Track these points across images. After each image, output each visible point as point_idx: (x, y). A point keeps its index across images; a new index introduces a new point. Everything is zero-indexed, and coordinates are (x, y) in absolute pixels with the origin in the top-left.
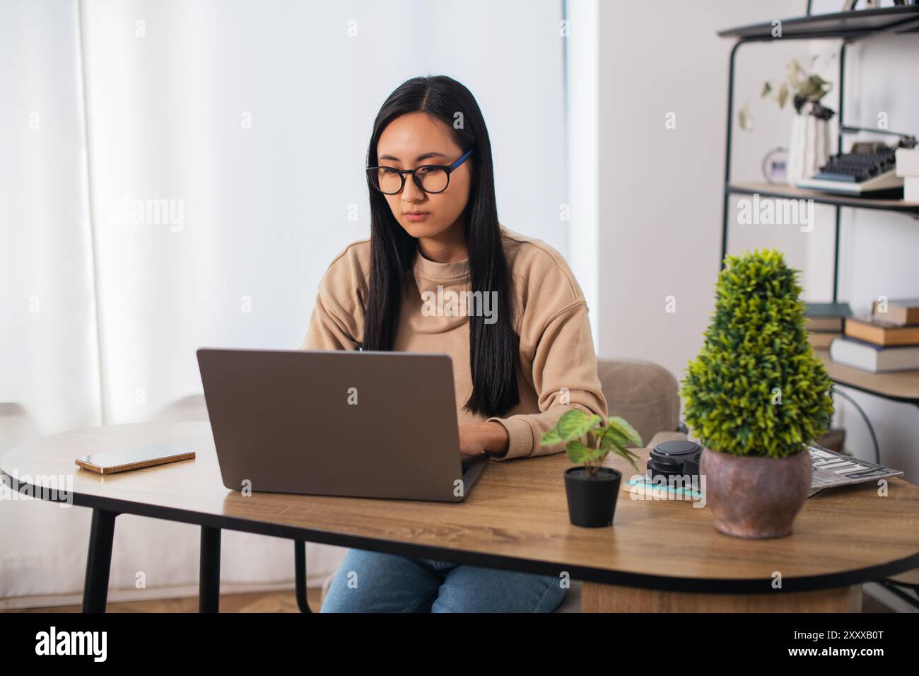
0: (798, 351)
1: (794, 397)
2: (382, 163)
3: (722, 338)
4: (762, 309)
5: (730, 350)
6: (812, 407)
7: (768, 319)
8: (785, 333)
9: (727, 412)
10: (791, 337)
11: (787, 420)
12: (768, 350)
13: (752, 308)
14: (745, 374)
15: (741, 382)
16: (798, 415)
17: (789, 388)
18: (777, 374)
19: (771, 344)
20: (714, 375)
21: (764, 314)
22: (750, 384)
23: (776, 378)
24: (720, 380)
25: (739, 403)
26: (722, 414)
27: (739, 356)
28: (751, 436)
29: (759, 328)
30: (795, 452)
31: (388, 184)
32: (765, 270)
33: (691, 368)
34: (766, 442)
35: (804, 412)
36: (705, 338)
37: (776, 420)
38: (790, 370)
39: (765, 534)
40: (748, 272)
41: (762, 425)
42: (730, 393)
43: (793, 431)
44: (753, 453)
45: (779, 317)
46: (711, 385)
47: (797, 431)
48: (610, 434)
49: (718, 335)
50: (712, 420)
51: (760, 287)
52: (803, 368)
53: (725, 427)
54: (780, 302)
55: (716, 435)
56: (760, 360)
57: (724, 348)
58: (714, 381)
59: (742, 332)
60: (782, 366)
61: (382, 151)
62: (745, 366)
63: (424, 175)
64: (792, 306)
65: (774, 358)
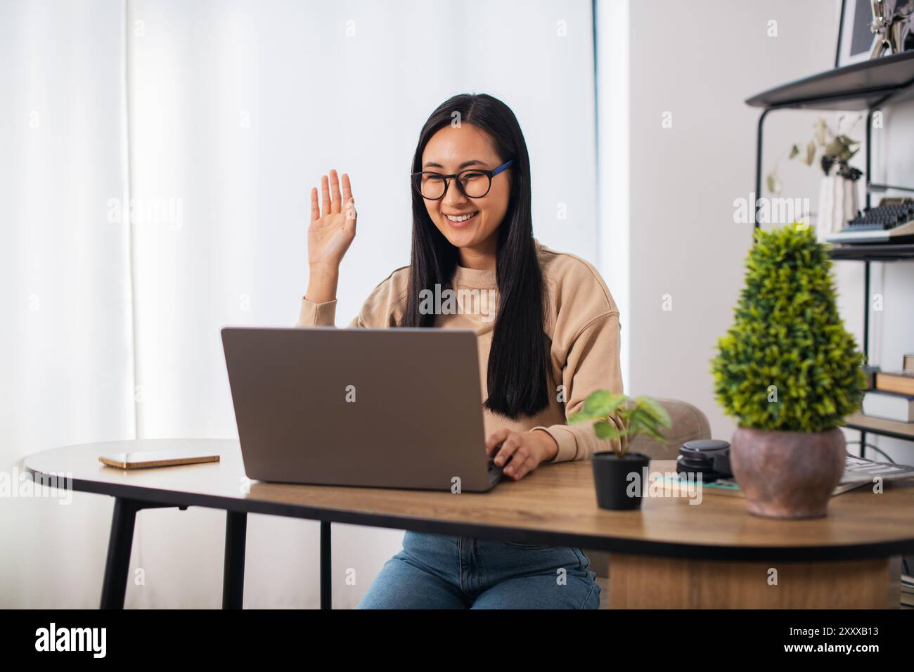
0: (828, 322)
1: (827, 367)
2: (425, 169)
3: (753, 311)
4: (792, 279)
5: (760, 321)
6: (845, 378)
7: (799, 289)
8: (817, 303)
9: (758, 381)
10: (822, 308)
11: (820, 390)
12: (799, 320)
13: (782, 278)
14: (777, 343)
15: (772, 351)
16: (831, 385)
17: (821, 357)
18: (809, 342)
19: (802, 314)
20: (745, 347)
21: (794, 285)
22: (781, 353)
23: (807, 348)
24: (750, 350)
25: (770, 372)
26: (753, 384)
27: (768, 327)
28: (783, 407)
29: (790, 299)
30: (827, 425)
31: (430, 189)
32: (794, 241)
33: (720, 343)
34: (799, 414)
35: (837, 383)
36: (734, 313)
37: (809, 389)
38: (821, 339)
39: (799, 514)
40: (778, 242)
41: (794, 393)
42: (761, 362)
43: (827, 401)
44: (785, 427)
45: (810, 287)
46: (742, 357)
47: (830, 401)
48: (638, 415)
49: (748, 307)
50: (742, 392)
51: (790, 257)
52: (836, 338)
53: (756, 398)
54: (810, 272)
55: (747, 409)
56: (791, 331)
57: (753, 319)
58: (745, 352)
59: (772, 302)
60: (814, 335)
61: (427, 158)
62: (776, 336)
63: (467, 181)
64: (823, 277)
65: (805, 327)
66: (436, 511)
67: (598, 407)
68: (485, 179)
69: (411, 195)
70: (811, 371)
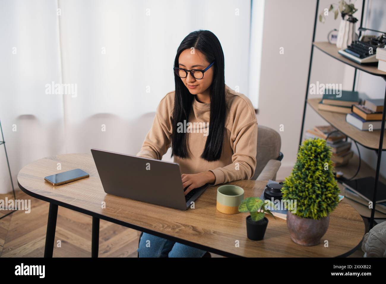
0: (328, 182)
1: (326, 200)
3: (300, 175)
4: (316, 165)
5: (302, 180)
7: (318, 169)
11: (322, 209)
12: (317, 181)
13: (312, 165)
14: (308, 191)
15: (306, 194)
16: (326, 206)
17: (324, 197)
18: (319, 192)
19: (318, 179)
20: (295, 189)
21: (316, 167)
22: (309, 194)
23: (319, 194)
24: (297, 191)
25: (304, 202)
28: (308, 214)
29: (314, 172)
32: (318, 150)
34: (313, 215)
35: (328, 205)
37: (318, 209)
38: (325, 190)
40: (311, 151)
41: (312, 210)
43: (324, 213)
46: (294, 193)
47: (325, 212)
51: (316, 157)
52: (330, 189)
54: (323, 162)
56: (313, 185)
57: (300, 178)
58: (295, 191)
59: (307, 174)
60: (322, 188)
62: (308, 188)
63: (194, 73)
65: (319, 185)
70: (319, 202)
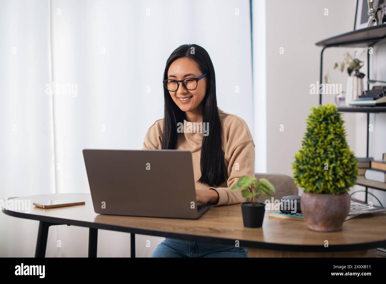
0: (342, 147)
1: (341, 167)
2: (169, 78)
3: (310, 142)
4: (326, 129)
5: (313, 147)
6: (349, 171)
7: (329, 133)
8: (337, 139)
9: (311, 173)
10: (339, 141)
11: (338, 177)
12: (329, 146)
13: (322, 128)
14: (319, 156)
15: (317, 160)
16: (343, 174)
17: (339, 162)
18: (334, 156)
19: (331, 144)
20: (306, 158)
21: (327, 131)
22: (321, 161)
23: (333, 158)
24: (308, 159)
25: (316, 169)
26: (309, 174)
27: (316, 149)
28: (322, 184)
29: (325, 137)
30: (342, 192)
31: (171, 87)
32: (327, 112)
33: (296, 156)
34: (329, 187)
35: (345, 173)
36: (302, 143)
37: (333, 176)
38: (339, 155)
39: (330, 230)
40: (320, 113)
41: (327, 178)
42: (313, 165)
43: (341, 182)
44: (324, 192)
45: (334, 132)
46: (305, 162)
47: (343, 182)
48: (261, 187)
49: (307, 141)
50: (305, 178)
51: (325, 119)
52: (345, 154)
53: (311, 180)
54: (334, 125)
55: (307, 185)
56: (326, 151)
57: (310, 146)
58: (306, 160)
59: (318, 139)
60: (336, 153)
61: (170, 73)
62: (319, 153)
63: (187, 83)
64: (340, 128)
65: (332, 150)
66: (174, 228)
67: (243, 184)
68: (195, 82)
69: (163, 90)
70: (334, 168)
